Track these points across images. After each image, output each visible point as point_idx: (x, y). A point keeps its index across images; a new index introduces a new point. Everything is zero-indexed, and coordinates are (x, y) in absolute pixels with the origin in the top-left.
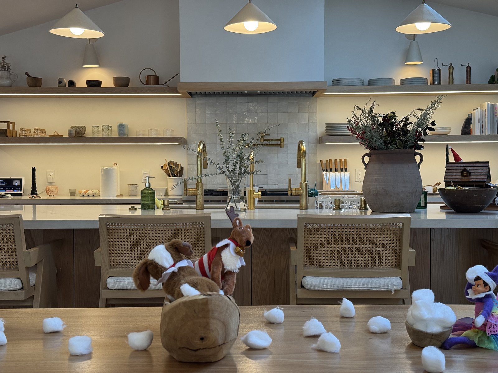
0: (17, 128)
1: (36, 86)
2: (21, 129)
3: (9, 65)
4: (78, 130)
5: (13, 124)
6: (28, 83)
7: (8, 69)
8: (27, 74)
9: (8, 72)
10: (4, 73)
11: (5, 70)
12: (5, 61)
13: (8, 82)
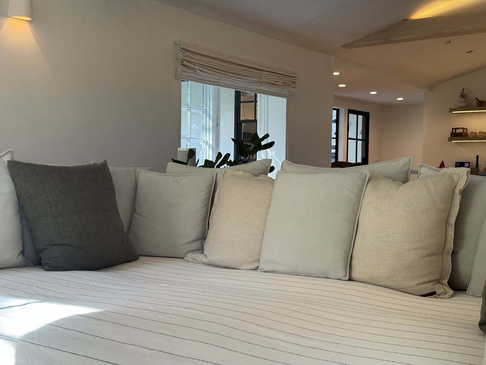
0: (469, 132)
1: (481, 106)
2: (471, 132)
3: (466, 94)
5: (466, 129)
6: (477, 104)
7: (465, 97)
8: (476, 99)
9: (465, 99)
10: (463, 99)
11: (463, 97)
12: (464, 92)
13: (465, 104)
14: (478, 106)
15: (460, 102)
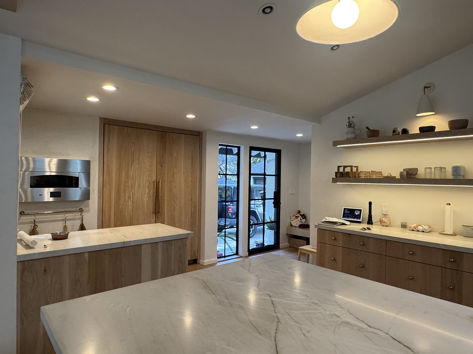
1: (374, 136)
4: (409, 172)
5: (357, 167)
7: (354, 126)
8: (367, 128)
9: (354, 128)
10: (350, 129)
11: (351, 127)
12: (351, 121)
13: (353, 135)
14: (368, 137)
15: (347, 133)
